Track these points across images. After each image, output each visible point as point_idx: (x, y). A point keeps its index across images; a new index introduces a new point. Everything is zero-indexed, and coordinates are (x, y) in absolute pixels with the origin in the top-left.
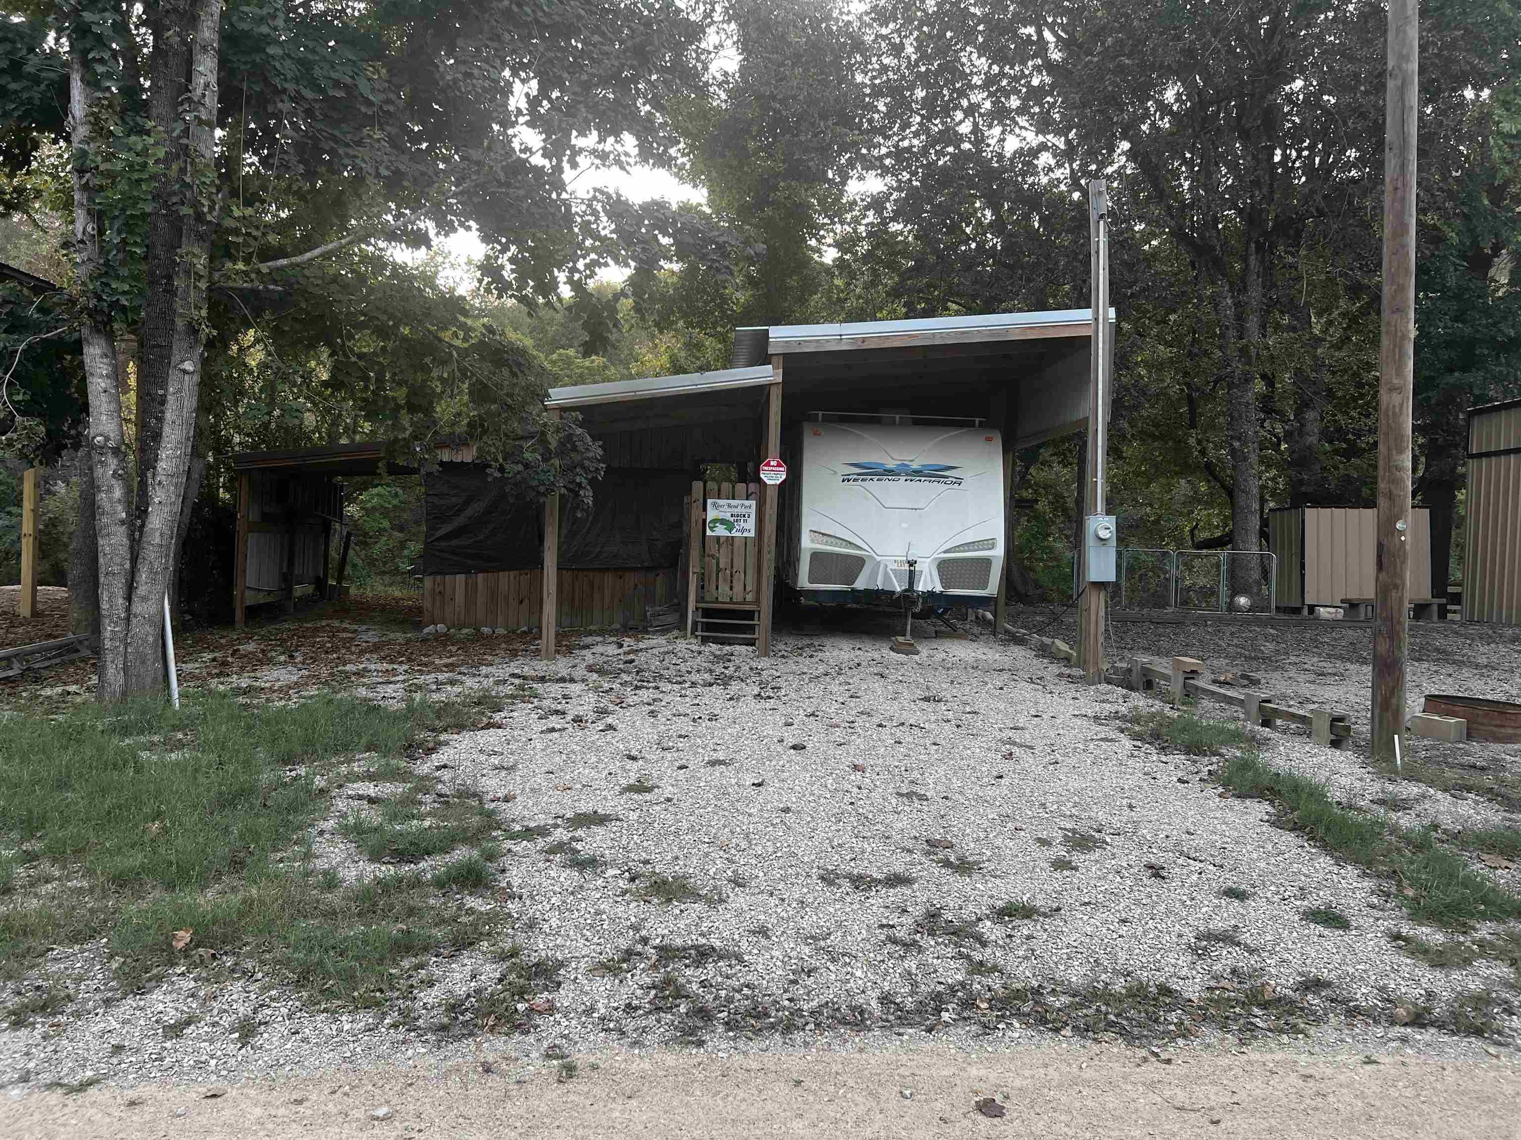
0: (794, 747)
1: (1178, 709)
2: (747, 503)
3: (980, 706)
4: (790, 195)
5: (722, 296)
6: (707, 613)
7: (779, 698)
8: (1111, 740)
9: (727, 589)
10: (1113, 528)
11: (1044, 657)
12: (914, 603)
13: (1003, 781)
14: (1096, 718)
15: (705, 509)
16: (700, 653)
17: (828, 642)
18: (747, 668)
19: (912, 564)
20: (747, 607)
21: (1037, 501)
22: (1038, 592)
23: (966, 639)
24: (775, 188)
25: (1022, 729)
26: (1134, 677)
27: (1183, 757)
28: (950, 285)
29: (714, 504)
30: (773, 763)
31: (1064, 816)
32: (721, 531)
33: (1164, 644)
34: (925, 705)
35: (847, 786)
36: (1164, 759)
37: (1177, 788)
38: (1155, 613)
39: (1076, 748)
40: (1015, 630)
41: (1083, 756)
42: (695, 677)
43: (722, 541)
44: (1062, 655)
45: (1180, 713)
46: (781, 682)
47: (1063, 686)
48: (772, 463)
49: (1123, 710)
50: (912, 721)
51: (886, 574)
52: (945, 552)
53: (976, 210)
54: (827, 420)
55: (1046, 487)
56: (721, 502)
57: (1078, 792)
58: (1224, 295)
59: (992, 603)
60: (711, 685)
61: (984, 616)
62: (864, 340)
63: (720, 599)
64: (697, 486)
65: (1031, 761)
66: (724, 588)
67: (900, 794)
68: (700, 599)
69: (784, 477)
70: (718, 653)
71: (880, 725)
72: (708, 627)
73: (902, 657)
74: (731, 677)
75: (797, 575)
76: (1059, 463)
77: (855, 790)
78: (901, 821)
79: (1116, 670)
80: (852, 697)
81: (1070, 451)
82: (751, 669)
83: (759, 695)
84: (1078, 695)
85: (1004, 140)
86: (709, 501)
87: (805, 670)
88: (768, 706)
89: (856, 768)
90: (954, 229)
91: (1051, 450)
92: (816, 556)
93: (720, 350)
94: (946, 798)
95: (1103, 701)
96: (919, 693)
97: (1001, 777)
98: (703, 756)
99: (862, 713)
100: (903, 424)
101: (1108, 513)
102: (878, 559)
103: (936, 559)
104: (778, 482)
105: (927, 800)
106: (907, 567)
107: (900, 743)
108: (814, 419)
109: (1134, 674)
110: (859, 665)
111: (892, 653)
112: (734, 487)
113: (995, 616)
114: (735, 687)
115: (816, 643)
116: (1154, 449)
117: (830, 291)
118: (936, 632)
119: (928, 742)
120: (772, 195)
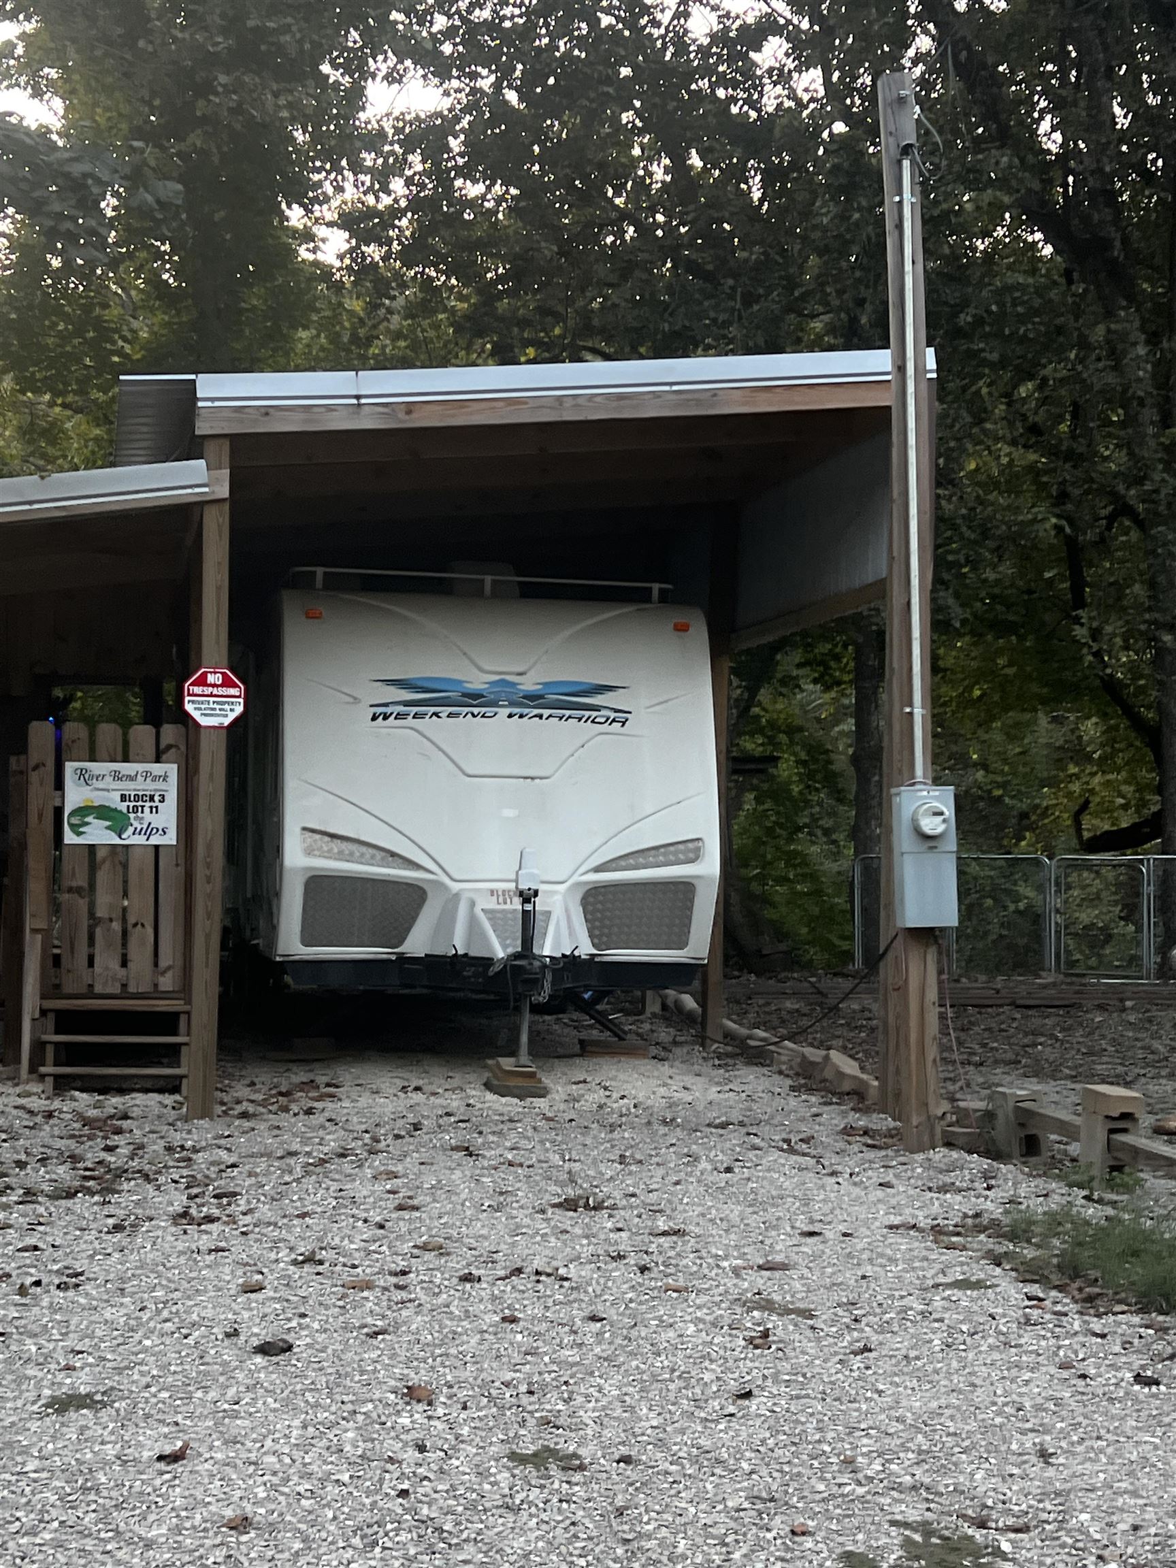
0: (264, 1349)
1: (1100, 1201)
2: (157, 769)
3: (688, 1214)
4: (240, 104)
5: (98, 324)
6: (66, 1021)
7: (232, 1220)
8: (978, 1285)
9: (115, 965)
10: (949, 811)
11: (810, 1090)
12: (534, 983)
13: (753, 1405)
14: (937, 1231)
15: (59, 785)
16: (49, 1115)
17: (347, 1074)
18: (159, 1146)
19: (527, 897)
20: (162, 1005)
21: (774, 760)
22: (783, 947)
23: (645, 1056)
24: (206, 89)
25: (784, 1267)
26: (1002, 1131)
27: (1136, 1319)
28: (586, 314)
29: (82, 773)
30: (213, 1395)
31: (899, 1488)
32: (98, 834)
33: (1045, 1051)
34: (565, 1219)
35: (391, 1446)
36: (1097, 1325)
37: (1136, 1400)
38: (1021, 985)
39: (905, 1310)
40: (744, 1031)
41: (925, 1327)
42: (38, 1176)
43: (100, 854)
44: (847, 1086)
45: (1110, 1211)
46: (239, 1180)
47: (855, 1158)
48: (211, 679)
49: (992, 1207)
50: (538, 1263)
51: (473, 921)
52: (598, 869)
53: (634, 162)
54: (334, 585)
55: (792, 730)
56: (96, 767)
57: (922, 1424)
58: (1132, 338)
59: (699, 975)
60: (71, 1195)
61: (678, 1005)
62: (410, 408)
63: (98, 989)
64: (41, 733)
65: (811, 1348)
66: (107, 962)
67: (518, 1458)
68: (51, 990)
69: (239, 709)
70: (92, 1113)
71: (467, 1278)
72: (68, 1055)
73: (509, 1104)
74: (121, 1173)
75: (273, 928)
76: (815, 681)
77: (411, 1455)
78: (524, 1531)
79: (963, 1116)
80: (400, 1208)
81: (837, 658)
82: (169, 1149)
83: (185, 1214)
84: (890, 1177)
85: (686, 15)
86: (70, 767)
87: (295, 1146)
88: (205, 1242)
89: (412, 1394)
90: (591, 196)
91: (797, 656)
92: (317, 884)
93: (97, 439)
94: (626, 1460)
95: (944, 1189)
96: (555, 1192)
97: (748, 1395)
98: (39, 1386)
99: (425, 1247)
100: (500, 594)
101: (937, 781)
102: (455, 887)
103: (578, 884)
104: (227, 722)
105: (582, 1468)
106: (517, 904)
107: (513, 1320)
108: (303, 584)
109: (1000, 1121)
110: (417, 1127)
111: (490, 1096)
112: (125, 734)
113: (703, 1003)
114: (128, 1197)
115: (322, 1080)
116: (1000, 652)
117: (335, 319)
118: (581, 1042)
119: (578, 1314)
120: (201, 103)
